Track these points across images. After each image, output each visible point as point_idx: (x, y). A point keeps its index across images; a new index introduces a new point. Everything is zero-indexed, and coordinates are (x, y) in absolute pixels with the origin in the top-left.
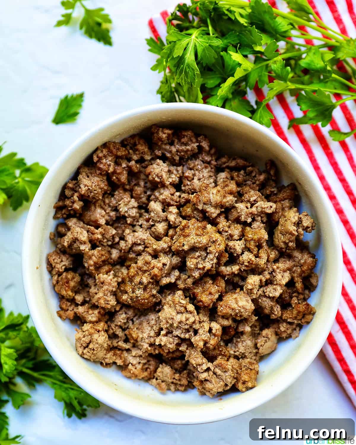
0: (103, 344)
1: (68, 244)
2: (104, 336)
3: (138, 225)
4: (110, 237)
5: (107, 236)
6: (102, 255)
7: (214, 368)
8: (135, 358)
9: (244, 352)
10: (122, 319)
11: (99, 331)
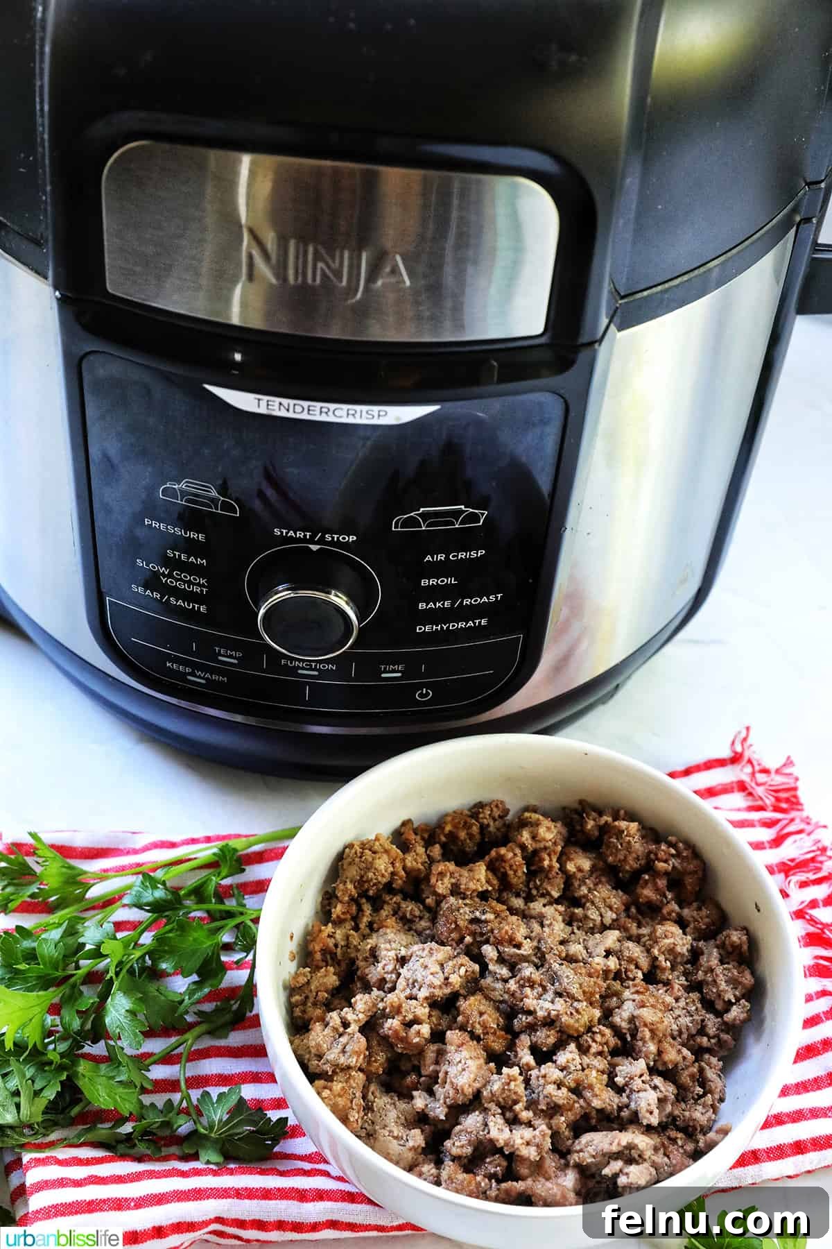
0: (373, 870)
1: (527, 818)
2: (386, 871)
3: (573, 929)
4: (546, 889)
5: (545, 884)
6: (515, 871)
7: (349, 1034)
8: (345, 938)
9: (375, 1109)
10: (412, 909)
11: (392, 864)
